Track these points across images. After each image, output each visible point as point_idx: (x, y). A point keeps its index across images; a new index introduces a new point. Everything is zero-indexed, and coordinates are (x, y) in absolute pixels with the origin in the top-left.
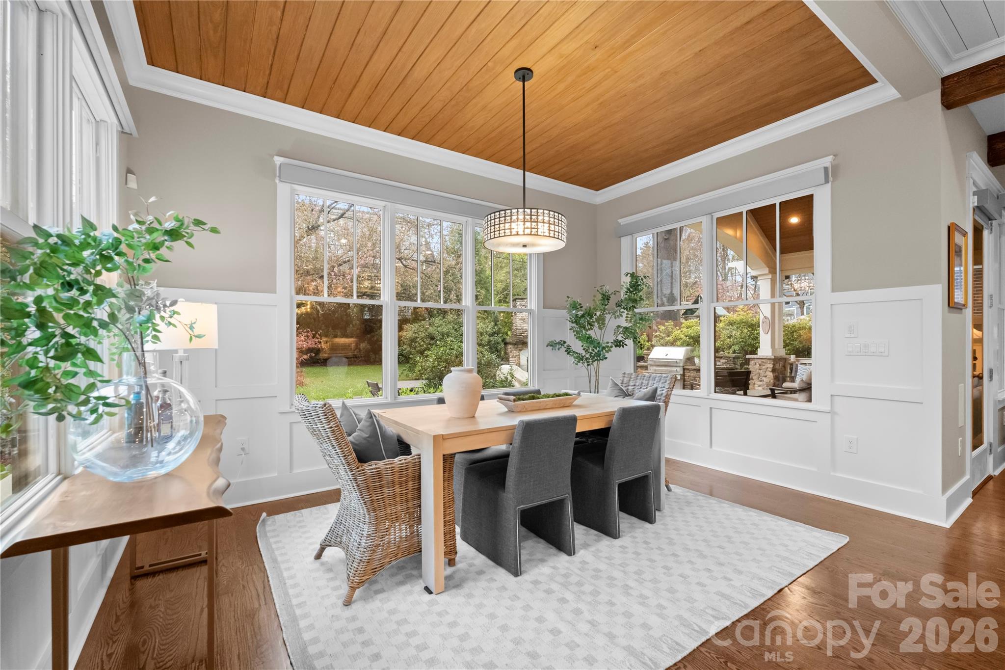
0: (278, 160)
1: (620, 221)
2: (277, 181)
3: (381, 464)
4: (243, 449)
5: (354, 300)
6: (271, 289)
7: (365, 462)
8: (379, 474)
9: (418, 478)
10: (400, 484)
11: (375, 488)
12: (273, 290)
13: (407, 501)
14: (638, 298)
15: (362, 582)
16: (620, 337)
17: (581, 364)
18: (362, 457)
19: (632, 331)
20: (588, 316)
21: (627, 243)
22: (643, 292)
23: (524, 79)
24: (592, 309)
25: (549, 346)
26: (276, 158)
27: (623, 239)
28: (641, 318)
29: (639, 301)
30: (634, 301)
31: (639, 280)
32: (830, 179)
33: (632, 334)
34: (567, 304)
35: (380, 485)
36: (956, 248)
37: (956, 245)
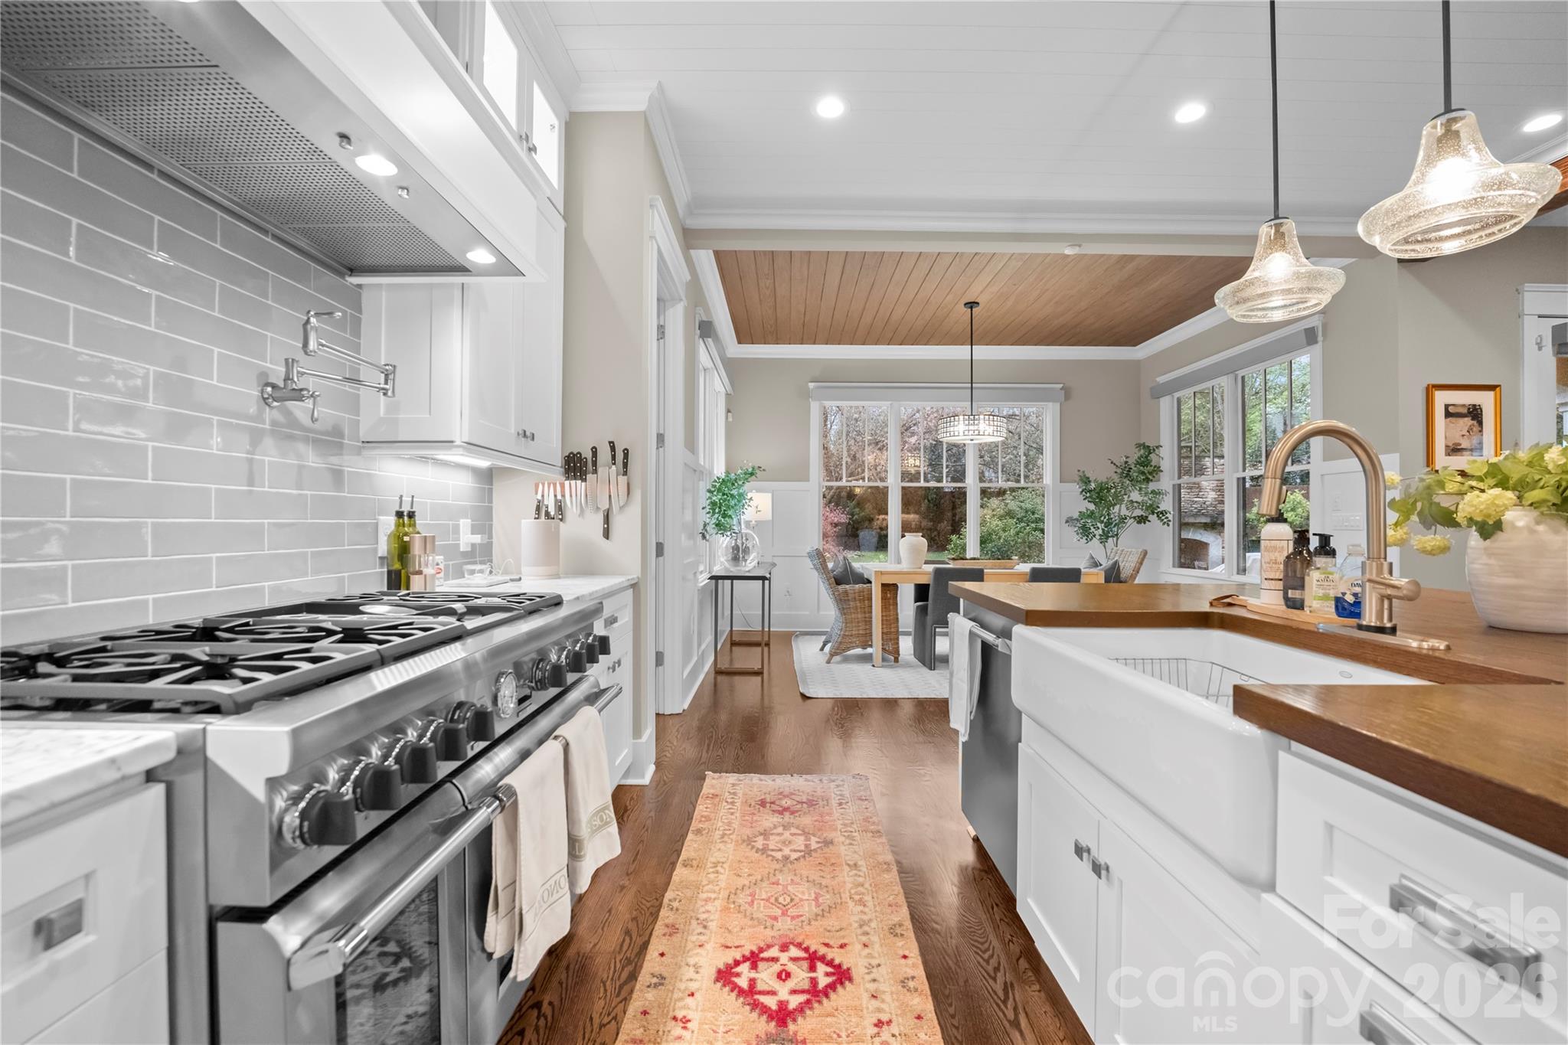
1: (1158, 379)
2: (810, 401)
3: (847, 586)
4: (788, 592)
5: (866, 483)
6: (806, 478)
7: (839, 585)
8: (846, 592)
9: (870, 599)
10: (860, 600)
11: (845, 599)
12: (807, 480)
13: (865, 613)
14: (1146, 470)
15: (836, 654)
16: (1138, 512)
17: (1096, 541)
18: (838, 582)
19: (1151, 505)
20: (1102, 489)
21: (1166, 405)
22: (1153, 464)
23: (971, 308)
24: (1107, 483)
25: (1067, 522)
26: (810, 384)
27: (1162, 399)
28: (1153, 492)
29: (1150, 473)
30: (1143, 473)
31: (1148, 450)
32: (1320, 338)
33: (1152, 509)
34: (1078, 479)
35: (848, 600)
36: (1451, 409)
37: (1447, 406)
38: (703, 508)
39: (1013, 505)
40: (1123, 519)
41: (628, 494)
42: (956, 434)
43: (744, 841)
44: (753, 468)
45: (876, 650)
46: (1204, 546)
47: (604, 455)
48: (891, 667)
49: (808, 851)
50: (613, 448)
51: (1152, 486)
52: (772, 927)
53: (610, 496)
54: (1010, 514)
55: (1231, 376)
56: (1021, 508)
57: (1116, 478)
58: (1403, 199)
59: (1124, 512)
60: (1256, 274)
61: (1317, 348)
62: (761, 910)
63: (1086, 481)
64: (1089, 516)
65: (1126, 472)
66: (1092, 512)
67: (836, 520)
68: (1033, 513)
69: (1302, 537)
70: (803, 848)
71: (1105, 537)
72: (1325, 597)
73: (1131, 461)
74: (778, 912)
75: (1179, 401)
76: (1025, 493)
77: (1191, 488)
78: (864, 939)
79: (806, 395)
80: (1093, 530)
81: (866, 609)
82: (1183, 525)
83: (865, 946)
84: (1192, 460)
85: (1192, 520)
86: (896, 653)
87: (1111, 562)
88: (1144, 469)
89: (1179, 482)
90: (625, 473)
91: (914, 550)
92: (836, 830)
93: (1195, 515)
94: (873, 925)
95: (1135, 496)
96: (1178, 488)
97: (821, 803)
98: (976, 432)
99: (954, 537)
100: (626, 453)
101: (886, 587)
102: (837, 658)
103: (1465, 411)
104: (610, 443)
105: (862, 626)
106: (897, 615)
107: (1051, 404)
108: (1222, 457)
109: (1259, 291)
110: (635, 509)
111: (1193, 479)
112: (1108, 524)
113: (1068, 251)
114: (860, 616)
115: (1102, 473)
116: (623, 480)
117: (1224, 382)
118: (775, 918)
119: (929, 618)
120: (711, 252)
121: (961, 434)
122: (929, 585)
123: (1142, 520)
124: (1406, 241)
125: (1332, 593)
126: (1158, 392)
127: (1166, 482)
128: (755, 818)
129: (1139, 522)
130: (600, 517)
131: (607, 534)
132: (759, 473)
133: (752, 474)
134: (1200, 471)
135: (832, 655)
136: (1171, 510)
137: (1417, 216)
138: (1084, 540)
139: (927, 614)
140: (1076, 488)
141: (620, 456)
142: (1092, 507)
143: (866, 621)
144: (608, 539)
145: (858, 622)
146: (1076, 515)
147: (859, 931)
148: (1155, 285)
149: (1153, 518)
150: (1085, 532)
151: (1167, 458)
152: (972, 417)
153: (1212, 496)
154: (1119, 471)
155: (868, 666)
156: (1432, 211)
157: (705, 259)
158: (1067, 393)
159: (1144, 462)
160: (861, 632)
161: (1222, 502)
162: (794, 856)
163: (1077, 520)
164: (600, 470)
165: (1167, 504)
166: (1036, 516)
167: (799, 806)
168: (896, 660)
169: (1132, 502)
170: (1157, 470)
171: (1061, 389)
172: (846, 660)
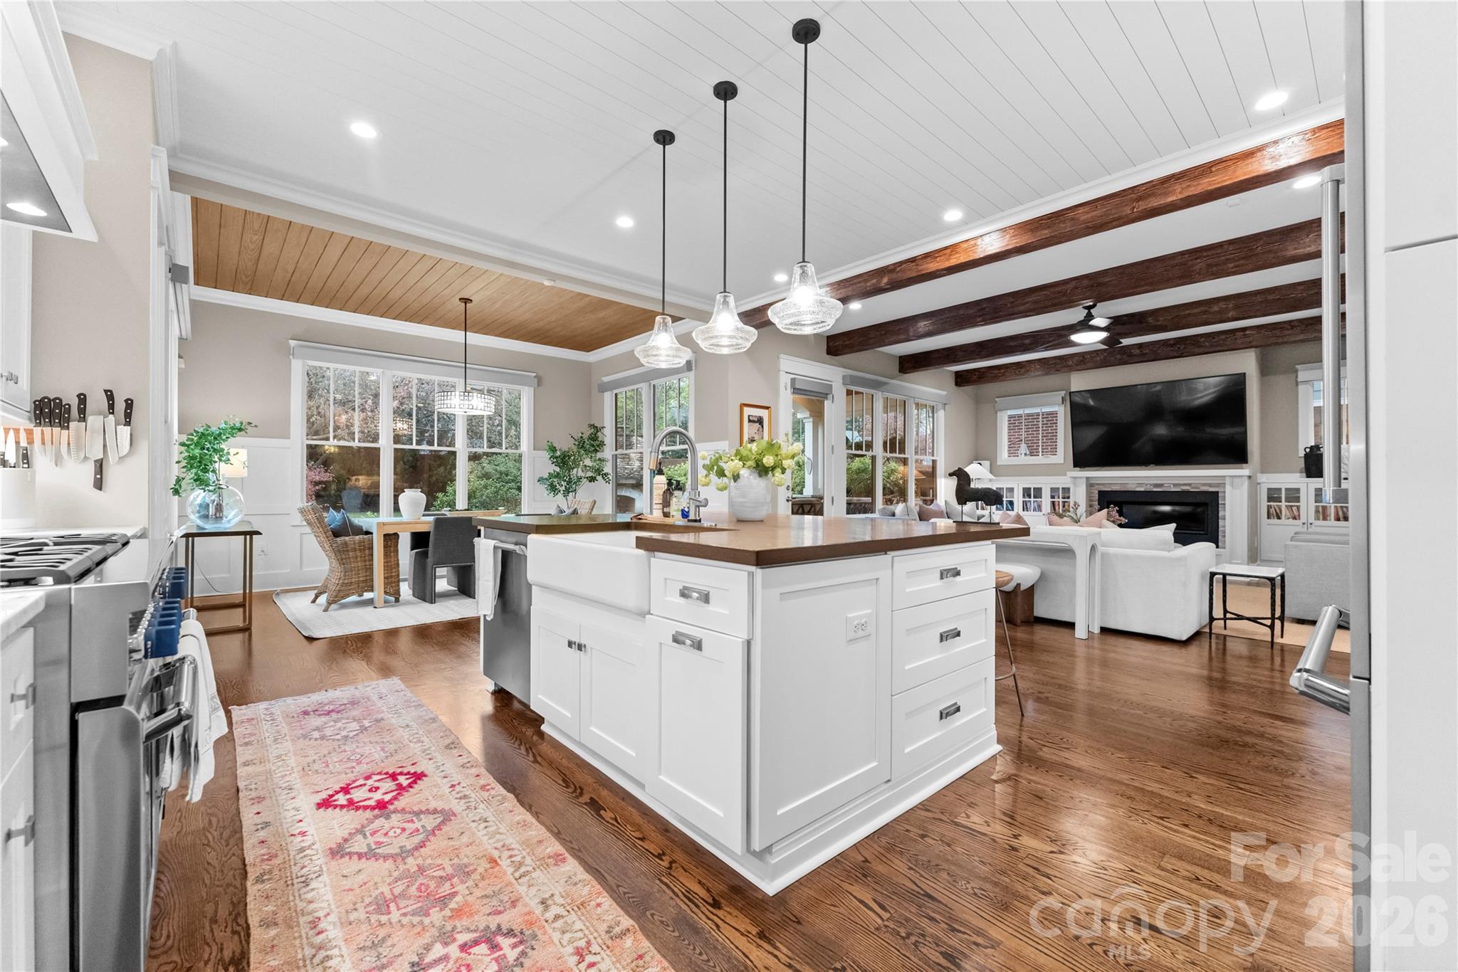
0: (293, 343)
1: (603, 379)
2: (291, 357)
3: (347, 538)
4: (263, 551)
5: (356, 444)
6: (286, 435)
7: (337, 537)
8: (346, 543)
9: (371, 548)
10: (360, 550)
11: (344, 551)
12: (288, 437)
13: (365, 561)
14: (595, 443)
15: (334, 602)
16: (589, 474)
17: (560, 495)
18: (336, 534)
19: (598, 469)
20: (564, 457)
21: (608, 398)
22: (600, 439)
23: (466, 303)
24: (568, 452)
25: (539, 481)
26: (290, 341)
27: (605, 394)
28: (600, 459)
29: (598, 446)
30: (593, 446)
31: (597, 429)
32: (694, 368)
33: (599, 471)
34: (547, 448)
35: (347, 551)
36: (751, 418)
37: (749, 416)
38: (178, 462)
39: (489, 468)
40: (579, 479)
41: (131, 444)
42: (453, 406)
43: (299, 738)
44: (242, 423)
45: (377, 594)
46: (632, 500)
47: (97, 401)
48: (392, 606)
49: (364, 729)
50: (110, 395)
51: (599, 455)
52: (352, 772)
53: (105, 446)
54: (487, 476)
55: (648, 383)
56: (496, 470)
57: (575, 449)
58: (707, 328)
59: (581, 474)
60: (654, 344)
61: (692, 374)
62: (339, 768)
63: (553, 449)
64: (556, 477)
65: (581, 444)
66: (558, 473)
67: (317, 478)
68: (507, 475)
69: (670, 483)
70: (358, 728)
71: (567, 492)
72: (678, 510)
73: (585, 436)
74: (354, 764)
75: (616, 395)
76: (500, 458)
77: (624, 458)
78: (428, 757)
79: (289, 353)
80: (558, 486)
81: (367, 558)
82: (619, 485)
83: (430, 759)
84: (625, 438)
85: (624, 482)
86: (397, 595)
87: (571, 510)
88: (592, 443)
89: (617, 453)
90: (128, 423)
91: (414, 503)
92: (383, 712)
93: (627, 478)
94: (433, 748)
95: (588, 462)
96: (615, 457)
97: (363, 701)
98: (471, 407)
99: (440, 495)
100: (129, 404)
101: (387, 537)
102: (333, 606)
103: (756, 419)
104: (106, 391)
105: (362, 573)
106: (398, 560)
107: (526, 388)
108: (642, 436)
109: (654, 353)
110: (140, 461)
111: (625, 452)
112: (569, 482)
113: (547, 283)
114: (359, 564)
115: (565, 444)
116: (124, 431)
117: (644, 388)
118: (354, 767)
119: (430, 560)
120: (188, 198)
121: (457, 406)
122: (429, 533)
123: (592, 479)
124: (712, 345)
125: (681, 508)
126: (603, 388)
127: (608, 452)
128: (302, 723)
129: (590, 481)
130: (90, 468)
131: (99, 485)
132: (250, 429)
133: (240, 430)
134: (629, 446)
135: (329, 603)
136: (611, 472)
137: (712, 337)
138: (552, 495)
139: (427, 557)
140: (546, 455)
141: (120, 406)
142: (558, 469)
143: (367, 569)
144: (101, 490)
145: (358, 570)
146: (546, 476)
147: (423, 755)
148: (602, 314)
149: (599, 478)
150: (553, 488)
151: (608, 436)
152: (466, 394)
153: (637, 464)
154: (577, 443)
155: (370, 609)
156: (717, 337)
157: (183, 203)
158: (539, 381)
159: (594, 438)
160: (361, 579)
161: (642, 469)
162: (351, 734)
163: (546, 479)
164: (90, 419)
165: (608, 468)
166: (509, 477)
167: (343, 707)
168: (397, 600)
169: (585, 466)
170: (602, 444)
171: (535, 377)
172: (344, 606)
